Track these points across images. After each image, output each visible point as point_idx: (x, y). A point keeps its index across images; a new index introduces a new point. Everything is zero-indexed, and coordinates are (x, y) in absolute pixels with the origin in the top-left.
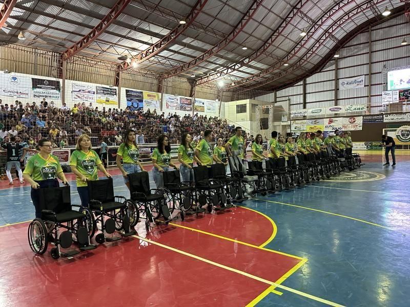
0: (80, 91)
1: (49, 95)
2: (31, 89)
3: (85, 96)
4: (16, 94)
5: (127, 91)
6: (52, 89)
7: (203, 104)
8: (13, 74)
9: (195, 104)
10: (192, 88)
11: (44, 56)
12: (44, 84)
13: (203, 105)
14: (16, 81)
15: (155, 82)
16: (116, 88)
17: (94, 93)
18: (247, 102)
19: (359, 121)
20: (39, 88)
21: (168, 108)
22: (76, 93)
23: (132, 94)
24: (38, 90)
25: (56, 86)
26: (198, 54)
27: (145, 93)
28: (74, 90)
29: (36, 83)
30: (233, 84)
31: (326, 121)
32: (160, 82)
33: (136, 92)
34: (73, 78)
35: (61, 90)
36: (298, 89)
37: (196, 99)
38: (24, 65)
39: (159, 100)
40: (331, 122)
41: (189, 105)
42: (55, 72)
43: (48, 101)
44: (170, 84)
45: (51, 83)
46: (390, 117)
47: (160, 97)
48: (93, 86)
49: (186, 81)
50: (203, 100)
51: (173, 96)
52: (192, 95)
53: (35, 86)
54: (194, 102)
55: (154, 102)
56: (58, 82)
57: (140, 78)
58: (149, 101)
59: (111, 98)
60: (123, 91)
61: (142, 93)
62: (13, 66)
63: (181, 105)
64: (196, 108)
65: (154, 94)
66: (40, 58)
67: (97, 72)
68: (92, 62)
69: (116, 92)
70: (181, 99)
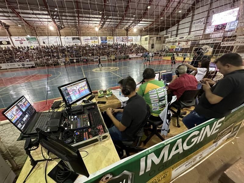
0: (86, 39)
1: (77, 42)
4: (68, 43)
5: (101, 37)
8: (67, 37)
10: (127, 32)
12: (75, 39)
13: (132, 39)
14: (68, 39)
15: (111, 32)
17: (90, 40)
18: (147, 36)
19: (190, 43)
21: (117, 41)
23: (103, 38)
24: (74, 41)
25: (79, 39)
26: (119, 21)
27: (108, 37)
28: (84, 39)
29: (73, 39)
30: (144, 29)
31: (177, 43)
32: (113, 32)
34: (83, 36)
36: (175, 28)
40: (179, 44)
41: (126, 39)
42: (78, 35)
43: (77, 44)
44: (117, 32)
45: (77, 38)
46: (202, 41)
47: (113, 38)
48: (89, 38)
50: (132, 37)
51: (119, 37)
52: (127, 35)
53: (73, 40)
54: (128, 38)
55: (111, 40)
56: (79, 38)
57: (105, 32)
58: (109, 40)
59: (96, 41)
60: (99, 38)
61: (106, 37)
62: (67, 35)
63: (122, 40)
64: (129, 40)
65: (111, 37)
66: (73, 31)
67: (90, 32)
68: (88, 29)
69: (97, 38)
70: (122, 37)
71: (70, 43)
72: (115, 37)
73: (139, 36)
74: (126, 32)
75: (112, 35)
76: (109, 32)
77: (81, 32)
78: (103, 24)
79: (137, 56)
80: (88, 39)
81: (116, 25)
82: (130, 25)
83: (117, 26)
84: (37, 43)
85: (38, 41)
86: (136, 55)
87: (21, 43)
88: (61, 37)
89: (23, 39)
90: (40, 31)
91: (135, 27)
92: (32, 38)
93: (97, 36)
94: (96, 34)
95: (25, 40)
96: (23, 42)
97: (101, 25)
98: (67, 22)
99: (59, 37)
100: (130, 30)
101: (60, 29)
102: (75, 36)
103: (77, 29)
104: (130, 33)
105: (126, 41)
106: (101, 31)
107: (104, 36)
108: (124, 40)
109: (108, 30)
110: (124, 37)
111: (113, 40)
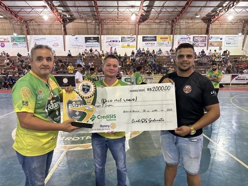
0: (111, 41)
1: (94, 46)
2: (85, 43)
3: (114, 44)
4: (77, 46)
5: (143, 37)
6: (95, 42)
7: (221, 39)
8: (76, 36)
9: (210, 40)
10: (208, 26)
12: (91, 40)
13: (221, 41)
14: (77, 39)
16: (135, 36)
17: (120, 42)
20: (88, 42)
22: (108, 43)
23: (148, 39)
24: (88, 43)
27: (158, 37)
28: (107, 41)
32: (173, 26)
33: (151, 37)
34: (108, 34)
35: (100, 42)
37: (211, 36)
38: (81, 30)
39: (170, 40)
41: (203, 41)
43: (93, 49)
45: (95, 38)
47: (172, 38)
48: (119, 37)
49: (201, 21)
50: (220, 36)
51: (185, 36)
52: (207, 32)
53: (86, 41)
54: (209, 39)
55: (166, 42)
56: (98, 38)
57: (155, 26)
58: (161, 42)
59: (131, 44)
60: (140, 37)
61: (155, 37)
62: (77, 32)
63: (193, 42)
64: (211, 44)
65: (167, 37)
66: (89, 25)
67: (122, 27)
68: (118, 22)
69: (135, 39)
70: (194, 38)
71: (80, 47)
72: (177, 37)
73: (240, 34)
74: (204, 25)
75: (170, 31)
76: (164, 27)
77: (105, 27)
78: (150, 7)
79: (234, 81)
80: (117, 41)
81: (180, 9)
82: (218, 7)
83: (182, 11)
84: (26, 47)
85: (27, 43)
86: (233, 77)
87: (2, 46)
88: (67, 37)
89: (7, 39)
91: (231, 10)
92: (19, 38)
93: (136, 34)
94: (133, 31)
95: (9, 42)
96: (6, 44)
97: (145, 9)
98: (75, 7)
99: (62, 36)
100: (217, 21)
101: (68, 22)
102: (91, 35)
103: (96, 22)
104: (214, 29)
105: (204, 45)
106: (145, 24)
107: (152, 35)
108: (199, 42)
109: (160, 22)
110: (198, 37)
111: (170, 43)
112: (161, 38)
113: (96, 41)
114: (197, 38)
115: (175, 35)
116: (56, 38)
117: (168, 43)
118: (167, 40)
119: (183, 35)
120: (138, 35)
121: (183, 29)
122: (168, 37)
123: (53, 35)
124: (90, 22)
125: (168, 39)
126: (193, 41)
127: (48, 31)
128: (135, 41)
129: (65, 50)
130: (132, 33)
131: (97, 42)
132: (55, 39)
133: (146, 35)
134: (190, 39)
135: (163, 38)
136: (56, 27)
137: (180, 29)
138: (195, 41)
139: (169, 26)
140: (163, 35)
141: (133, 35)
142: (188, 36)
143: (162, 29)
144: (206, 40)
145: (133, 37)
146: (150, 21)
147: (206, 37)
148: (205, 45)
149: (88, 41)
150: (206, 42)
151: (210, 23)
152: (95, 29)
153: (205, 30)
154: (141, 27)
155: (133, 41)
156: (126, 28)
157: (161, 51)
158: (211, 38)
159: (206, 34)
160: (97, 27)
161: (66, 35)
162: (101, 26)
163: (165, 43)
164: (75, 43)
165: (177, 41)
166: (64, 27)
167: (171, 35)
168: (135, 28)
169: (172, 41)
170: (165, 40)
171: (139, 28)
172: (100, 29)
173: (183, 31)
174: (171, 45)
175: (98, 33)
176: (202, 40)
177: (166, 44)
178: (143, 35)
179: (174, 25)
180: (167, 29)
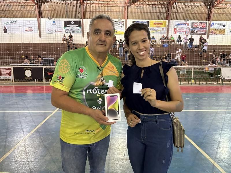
1: (74, 31)
2: (64, 28)
4: (55, 32)
7: (224, 26)
8: (53, 20)
9: (211, 27)
10: (210, 11)
11: (71, 4)
13: (224, 28)
14: (55, 24)
16: (124, 20)
21: (176, 33)
24: (67, 28)
25: (79, 24)
27: (151, 22)
29: (67, 24)
32: (168, 10)
33: (143, 22)
35: (82, 27)
37: (212, 22)
38: (59, 13)
39: (165, 26)
41: (204, 28)
45: (75, 22)
47: (167, 24)
49: (202, 4)
50: (224, 22)
51: (183, 22)
52: (208, 18)
53: (66, 26)
54: (210, 25)
55: (161, 29)
56: (80, 22)
57: (148, 9)
58: (155, 28)
59: (119, 30)
61: (148, 22)
62: (55, 15)
63: (192, 29)
64: (212, 32)
65: (161, 22)
66: (69, 7)
67: (109, 10)
68: (104, 3)
69: (123, 24)
70: (193, 23)
71: (58, 33)
72: (174, 23)
74: (205, 9)
75: (165, 16)
76: (158, 10)
77: (88, 9)
88: (42, 20)
90: (4, 8)
93: (125, 19)
94: (122, 15)
99: (36, 19)
100: (220, 5)
101: (43, 3)
102: (71, 18)
103: (78, 3)
104: (217, 14)
105: (204, 32)
106: (136, 7)
107: (144, 19)
108: (199, 30)
109: (154, 4)
110: (198, 22)
111: (165, 30)
112: (154, 24)
113: (77, 25)
114: (196, 25)
115: (171, 20)
116: (30, 22)
117: (163, 30)
118: (161, 26)
119: (180, 21)
120: (127, 19)
121: (180, 13)
122: (163, 22)
123: (26, 18)
124: (70, 3)
125: (163, 25)
126: (192, 27)
127: (20, 14)
128: (123, 26)
129: (40, 37)
130: (120, 17)
131: (78, 27)
132: (28, 23)
133: (137, 19)
134: (188, 25)
135: (157, 24)
136: (29, 8)
137: (177, 13)
138: (194, 28)
139: (163, 9)
140: (156, 20)
141: (121, 19)
142: (185, 22)
143: (155, 12)
144: (206, 26)
145: (121, 21)
146: (142, 3)
147: (206, 23)
148: (206, 33)
149: (68, 25)
150: (207, 30)
151: (212, 7)
152: (77, 11)
153: (206, 15)
154: (131, 9)
155: (121, 26)
156: (113, 11)
157: (154, 38)
158: (212, 25)
159: (207, 20)
160: (79, 9)
161: (41, 19)
162: (84, 8)
163: (159, 29)
164: (52, 28)
165: (173, 27)
166: (39, 8)
167: (166, 20)
168: (123, 11)
169: (167, 27)
170: (159, 26)
171: (129, 11)
172: (83, 11)
173: (181, 15)
174: (166, 32)
175: (80, 16)
176: (203, 26)
177: (160, 31)
178: (134, 19)
179: (170, 8)
180: (162, 13)
